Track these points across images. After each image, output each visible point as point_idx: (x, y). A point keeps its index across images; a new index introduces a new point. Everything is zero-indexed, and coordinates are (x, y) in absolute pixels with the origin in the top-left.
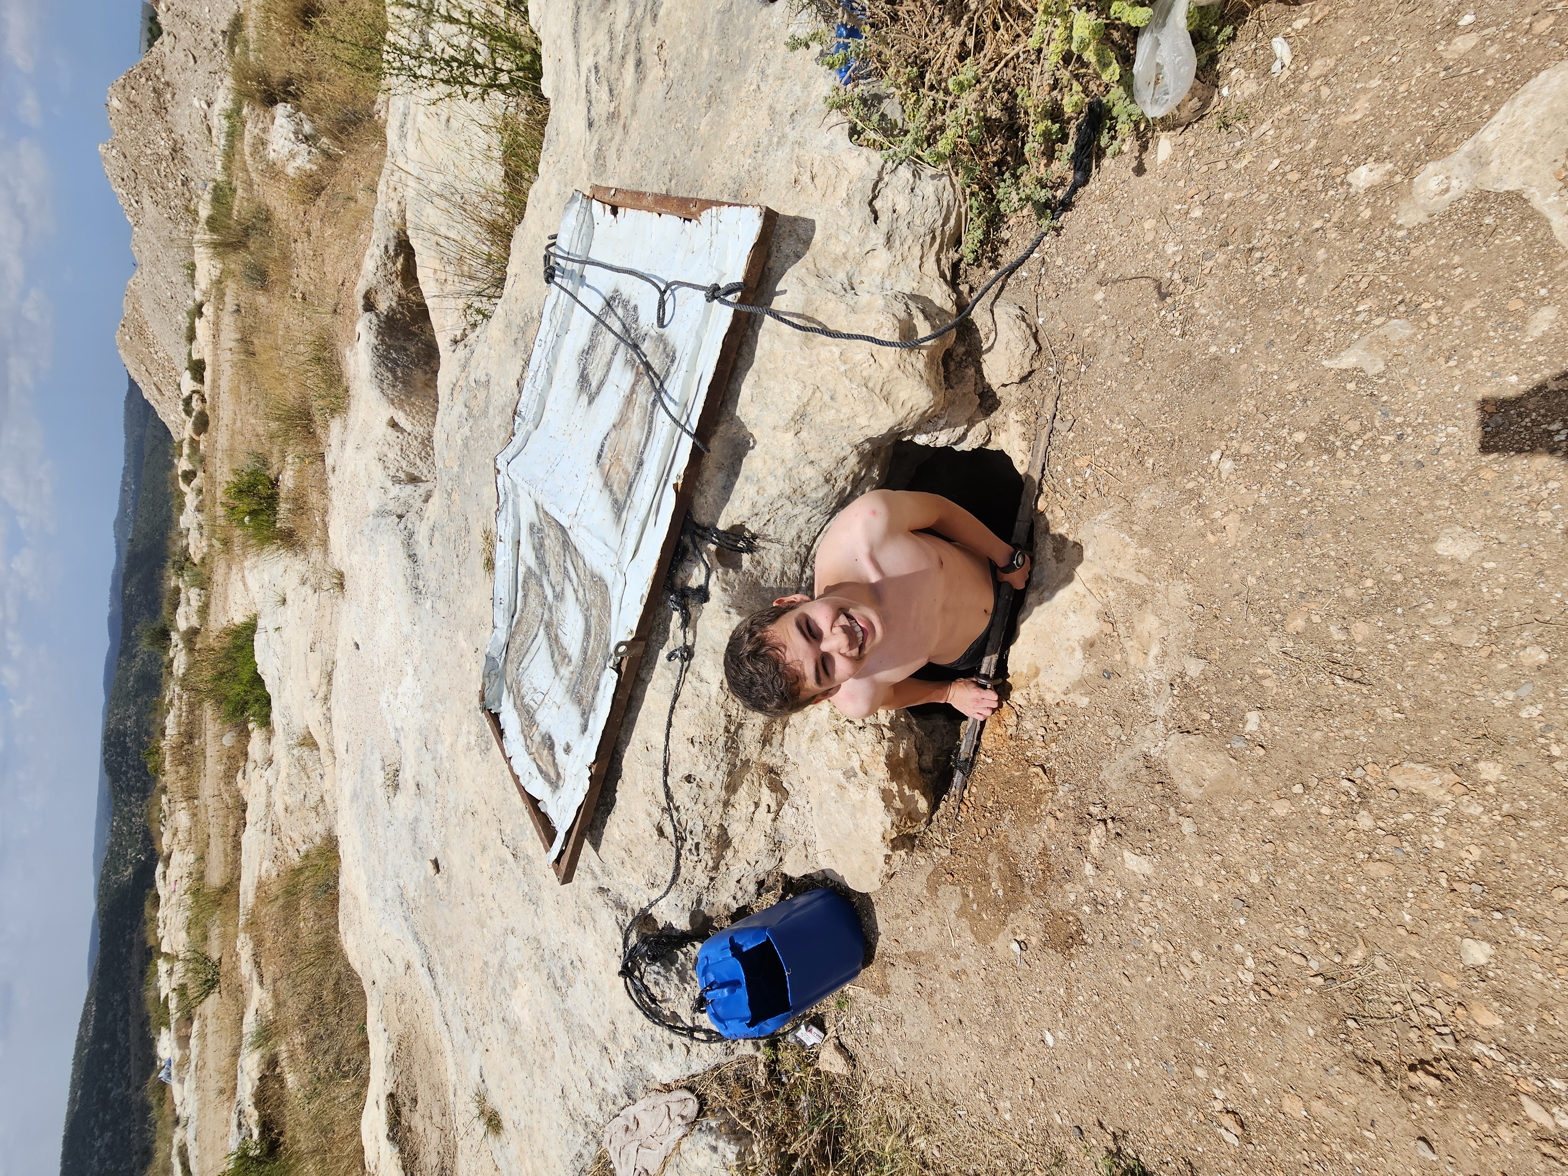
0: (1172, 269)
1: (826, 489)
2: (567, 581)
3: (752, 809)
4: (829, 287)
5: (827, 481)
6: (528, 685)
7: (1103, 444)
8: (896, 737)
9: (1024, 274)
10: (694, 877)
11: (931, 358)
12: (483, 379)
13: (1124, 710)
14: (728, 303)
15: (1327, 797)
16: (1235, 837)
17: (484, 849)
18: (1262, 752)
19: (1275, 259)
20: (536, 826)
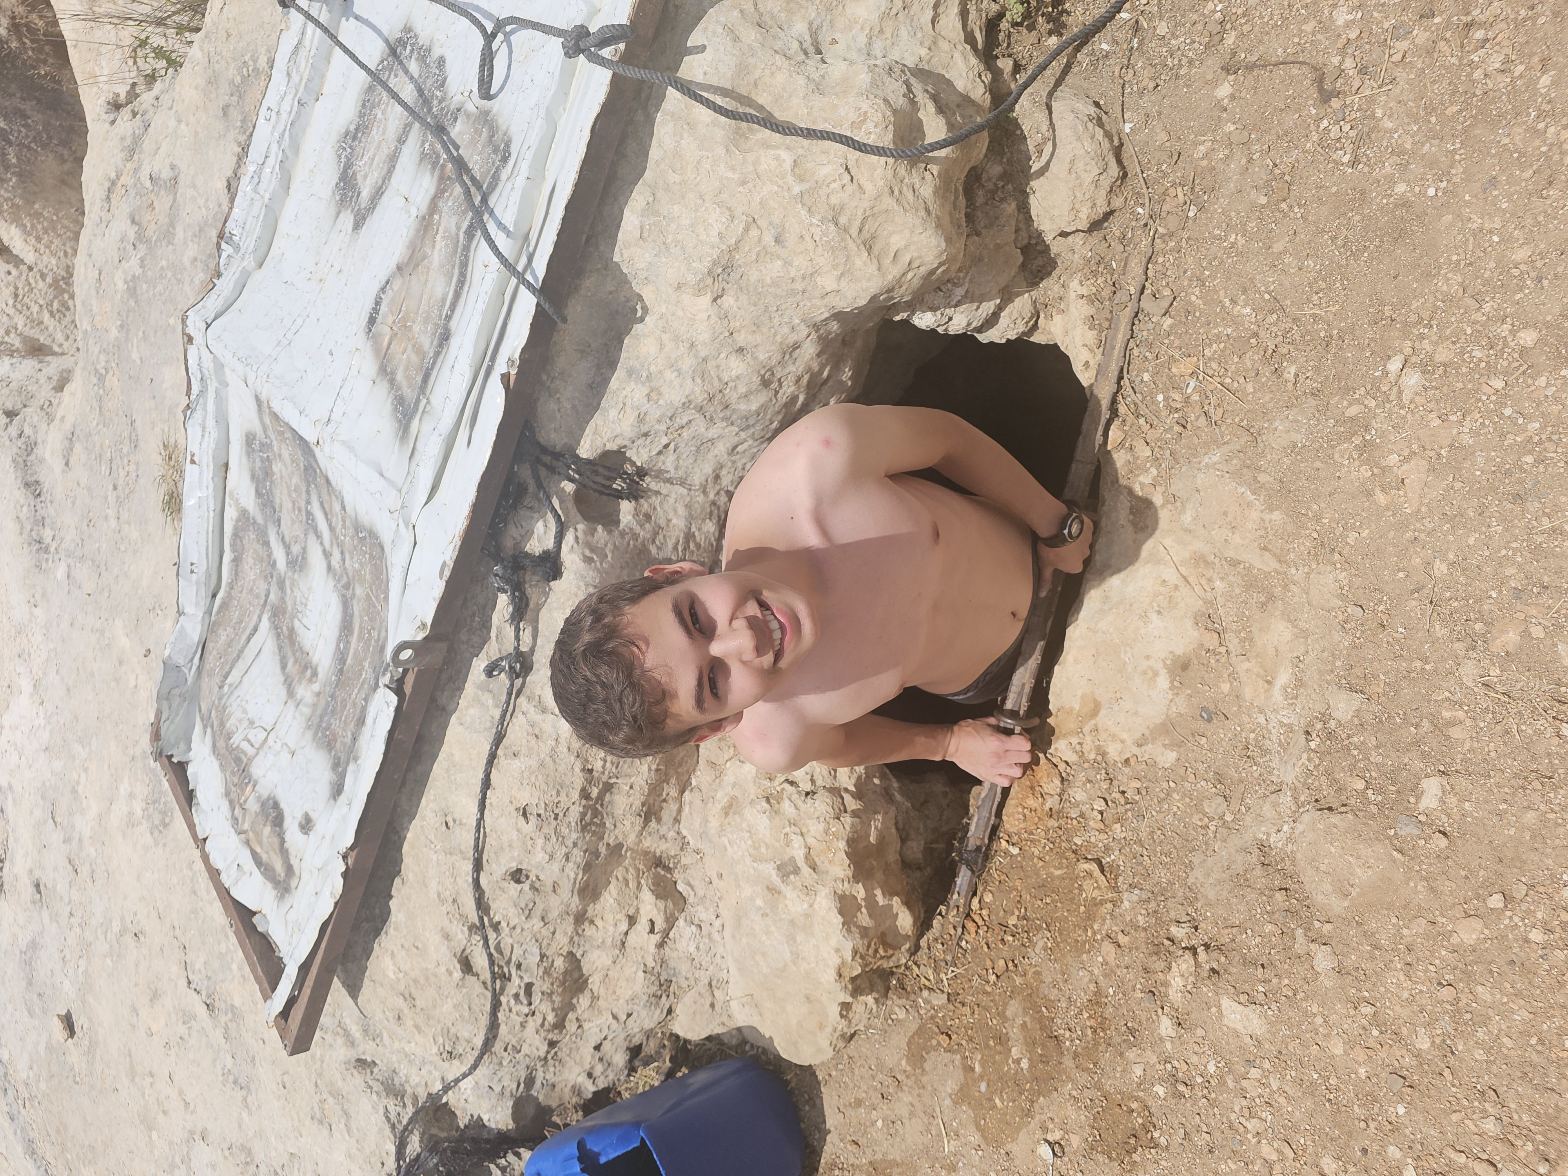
0: (1342, 52)
1: (762, 397)
2: (312, 537)
3: (624, 927)
4: (778, 45)
5: (766, 383)
6: (238, 714)
7: (1218, 338)
8: (866, 809)
9: (1104, 46)
10: (521, 1041)
11: (945, 179)
12: (166, 174)
13: (1232, 772)
14: (603, 62)
15: (1539, 915)
16: (1395, 978)
17: (155, 996)
18: (1443, 842)
19: (1505, 43)
20: (247, 956)
